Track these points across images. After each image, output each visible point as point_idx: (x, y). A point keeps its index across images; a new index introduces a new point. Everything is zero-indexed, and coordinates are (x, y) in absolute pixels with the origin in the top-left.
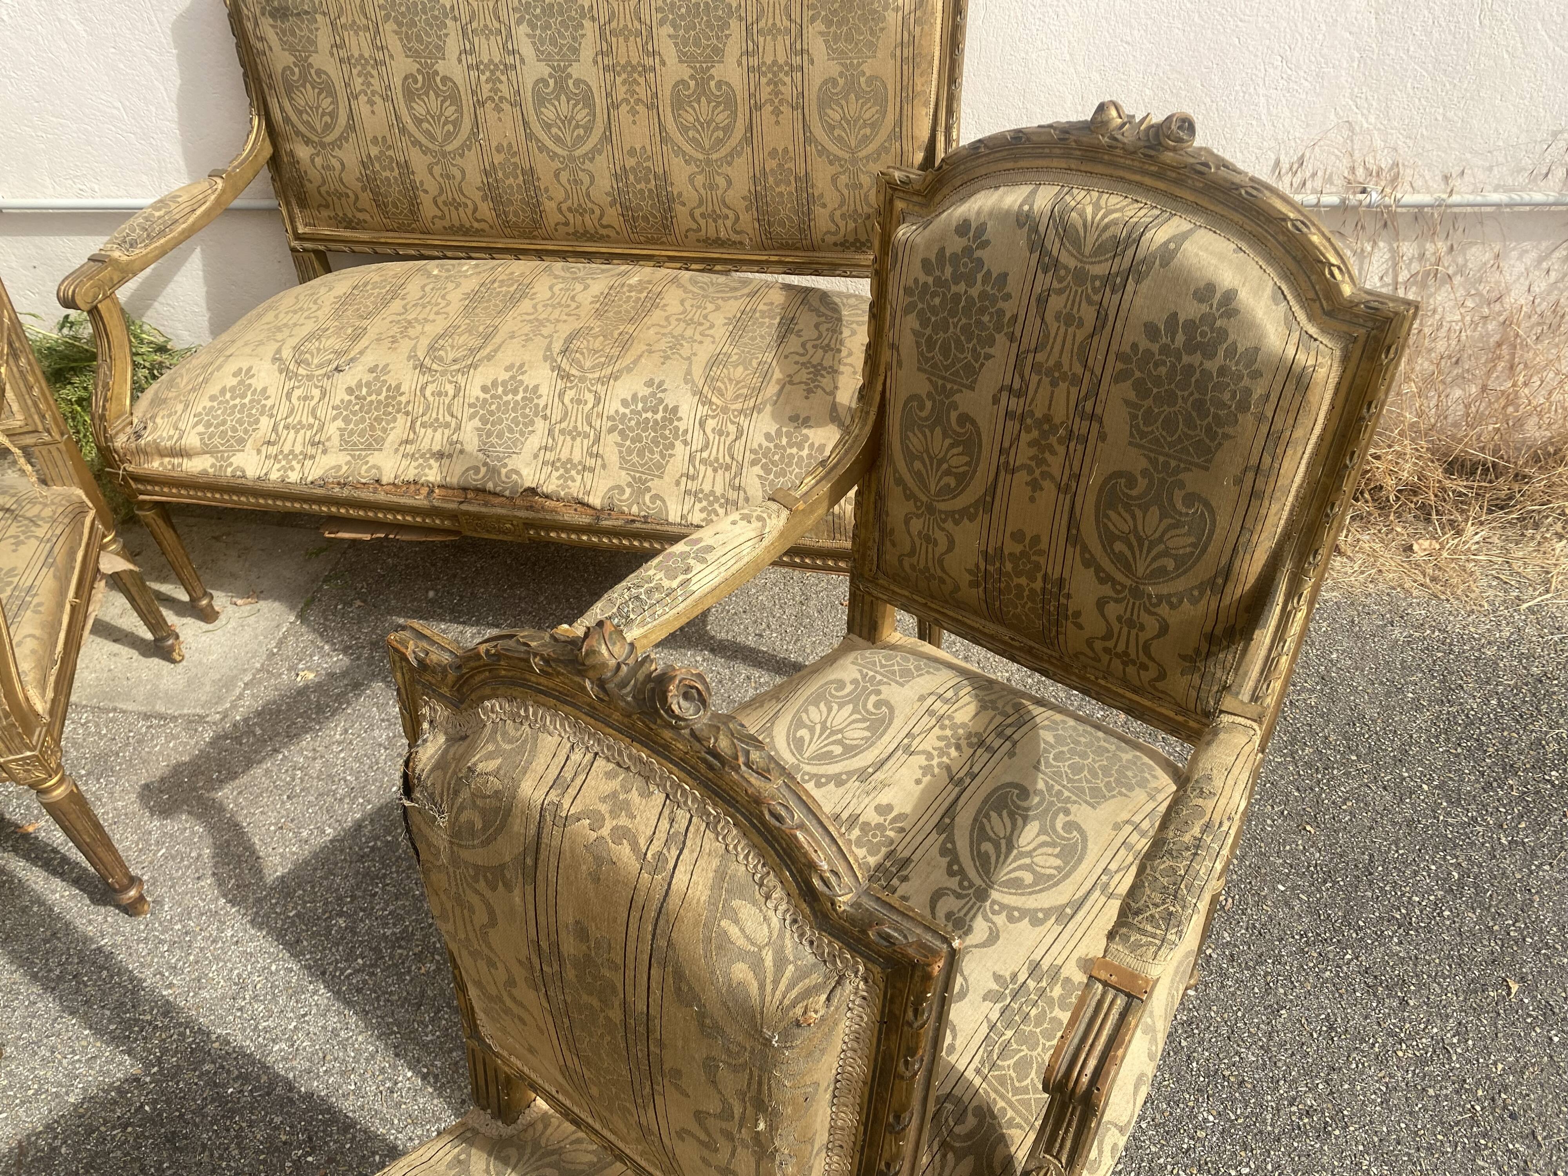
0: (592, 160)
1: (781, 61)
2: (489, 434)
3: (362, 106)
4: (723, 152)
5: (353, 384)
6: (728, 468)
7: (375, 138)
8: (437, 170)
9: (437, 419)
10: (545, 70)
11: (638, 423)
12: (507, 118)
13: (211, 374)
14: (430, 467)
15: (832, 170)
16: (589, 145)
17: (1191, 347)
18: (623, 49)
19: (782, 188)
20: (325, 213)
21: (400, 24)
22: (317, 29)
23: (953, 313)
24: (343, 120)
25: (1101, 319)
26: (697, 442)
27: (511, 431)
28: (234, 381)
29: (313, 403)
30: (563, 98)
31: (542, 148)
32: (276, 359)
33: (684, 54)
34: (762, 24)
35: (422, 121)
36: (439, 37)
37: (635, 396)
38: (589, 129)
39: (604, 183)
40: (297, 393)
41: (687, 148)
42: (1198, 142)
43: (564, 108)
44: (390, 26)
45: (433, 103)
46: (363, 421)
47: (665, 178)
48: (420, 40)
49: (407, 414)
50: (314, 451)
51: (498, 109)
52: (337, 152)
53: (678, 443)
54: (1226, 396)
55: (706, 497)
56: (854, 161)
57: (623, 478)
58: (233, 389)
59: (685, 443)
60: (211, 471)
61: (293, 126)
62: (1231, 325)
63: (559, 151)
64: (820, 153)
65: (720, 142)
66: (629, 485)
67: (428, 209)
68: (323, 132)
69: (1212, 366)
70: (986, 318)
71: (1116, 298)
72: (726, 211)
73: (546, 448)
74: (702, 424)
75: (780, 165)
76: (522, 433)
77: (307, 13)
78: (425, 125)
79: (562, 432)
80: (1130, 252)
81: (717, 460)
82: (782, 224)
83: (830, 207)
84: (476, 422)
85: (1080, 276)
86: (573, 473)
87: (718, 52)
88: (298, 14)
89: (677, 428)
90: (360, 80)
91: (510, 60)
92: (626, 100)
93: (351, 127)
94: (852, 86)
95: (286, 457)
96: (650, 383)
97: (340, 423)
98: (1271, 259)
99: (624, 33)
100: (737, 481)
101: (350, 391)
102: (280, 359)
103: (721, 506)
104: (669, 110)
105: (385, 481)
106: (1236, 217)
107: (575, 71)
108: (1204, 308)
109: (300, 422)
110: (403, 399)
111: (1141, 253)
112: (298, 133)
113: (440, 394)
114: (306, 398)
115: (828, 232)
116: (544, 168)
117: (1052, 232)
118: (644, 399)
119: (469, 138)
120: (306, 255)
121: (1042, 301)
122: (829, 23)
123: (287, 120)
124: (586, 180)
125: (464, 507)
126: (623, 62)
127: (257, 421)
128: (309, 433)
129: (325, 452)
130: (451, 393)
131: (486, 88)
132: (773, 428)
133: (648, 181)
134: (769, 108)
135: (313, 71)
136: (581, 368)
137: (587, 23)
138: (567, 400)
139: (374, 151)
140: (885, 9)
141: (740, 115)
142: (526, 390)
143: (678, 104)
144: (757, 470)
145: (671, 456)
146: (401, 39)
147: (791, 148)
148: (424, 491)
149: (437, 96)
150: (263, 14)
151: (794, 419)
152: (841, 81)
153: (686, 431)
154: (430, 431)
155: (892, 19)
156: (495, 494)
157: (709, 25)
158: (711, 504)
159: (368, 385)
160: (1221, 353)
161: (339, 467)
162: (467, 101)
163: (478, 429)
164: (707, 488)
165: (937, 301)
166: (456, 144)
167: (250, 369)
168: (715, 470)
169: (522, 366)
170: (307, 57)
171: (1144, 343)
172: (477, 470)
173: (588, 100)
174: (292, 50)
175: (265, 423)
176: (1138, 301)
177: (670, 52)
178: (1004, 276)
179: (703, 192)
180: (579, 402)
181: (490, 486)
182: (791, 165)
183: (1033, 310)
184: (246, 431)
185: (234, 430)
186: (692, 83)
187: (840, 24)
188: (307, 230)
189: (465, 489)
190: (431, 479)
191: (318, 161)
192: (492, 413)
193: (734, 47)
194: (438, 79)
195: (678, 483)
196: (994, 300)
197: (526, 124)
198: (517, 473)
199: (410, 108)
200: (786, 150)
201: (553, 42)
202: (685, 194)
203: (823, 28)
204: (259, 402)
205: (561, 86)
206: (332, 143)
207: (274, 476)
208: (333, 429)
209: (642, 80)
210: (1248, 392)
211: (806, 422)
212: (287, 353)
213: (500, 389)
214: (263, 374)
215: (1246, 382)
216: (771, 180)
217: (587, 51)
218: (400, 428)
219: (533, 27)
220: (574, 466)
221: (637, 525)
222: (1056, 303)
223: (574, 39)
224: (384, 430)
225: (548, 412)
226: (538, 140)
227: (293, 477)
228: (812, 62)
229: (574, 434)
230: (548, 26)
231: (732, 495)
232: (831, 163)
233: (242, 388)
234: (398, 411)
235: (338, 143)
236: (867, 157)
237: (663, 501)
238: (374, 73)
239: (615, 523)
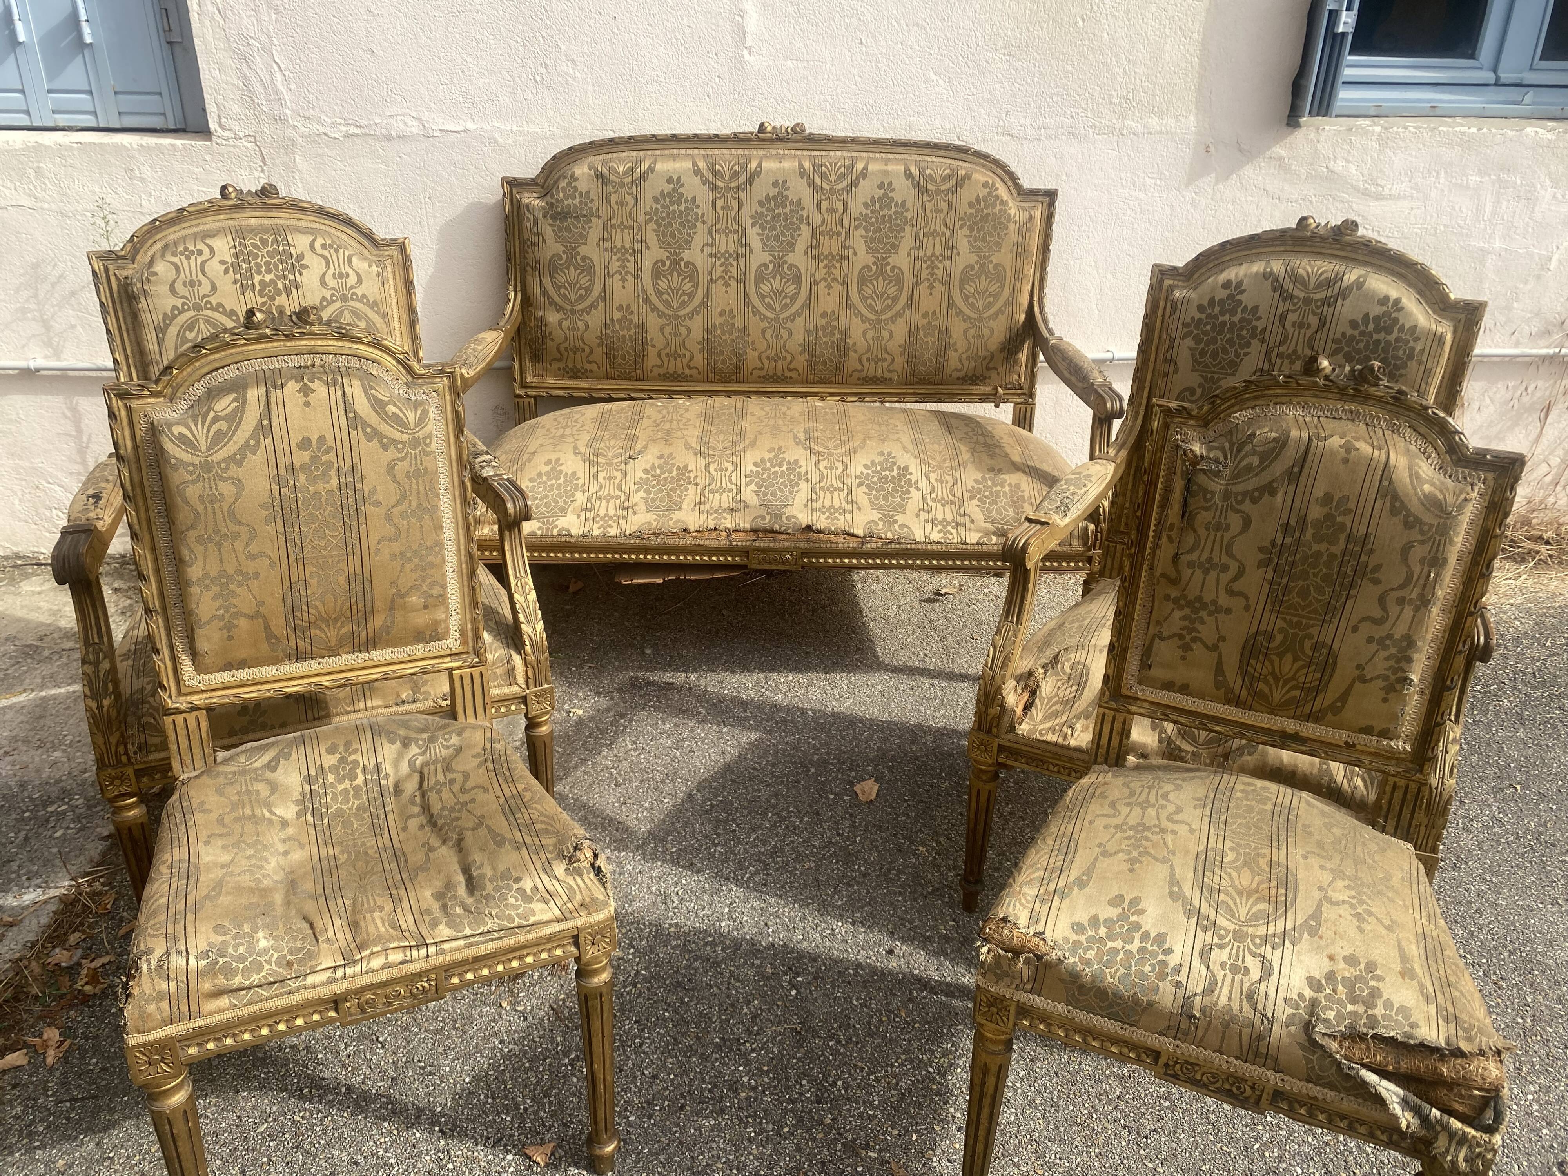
0: (792, 321)
1: (937, 253)
2: (765, 495)
3: (615, 283)
4: (890, 314)
5: (648, 467)
6: (953, 503)
7: (621, 306)
8: (667, 330)
9: (721, 487)
10: (767, 258)
11: (880, 479)
12: (732, 291)
13: (524, 464)
14: (725, 519)
15: (964, 326)
16: (793, 310)
17: (1378, 330)
18: (827, 244)
19: (929, 339)
20: (556, 365)
21: (659, 225)
22: (590, 228)
23: (1220, 333)
24: (596, 292)
25: (1322, 323)
26: (927, 488)
27: (781, 491)
28: (547, 468)
29: (617, 481)
30: (778, 277)
31: (756, 312)
32: (576, 452)
33: (871, 248)
34: (927, 229)
35: (663, 293)
36: (689, 235)
37: (873, 462)
38: (794, 298)
39: (800, 337)
40: (601, 476)
41: (864, 311)
42: (1360, 233)
43: (778, 283)
44: (652, 226)
45: (675, 280)
46: (661, 491)
47: (846, 333)
48: (673, 235)
49: (697, 485)
50: (625, 513)
51: (727, 285)
52: (586, 317)
53: (912, 490)
54: (1401, 353)
55: (941, 522)
56: (980, 320)
57: (876, 516)
58: (547, 474)
59: (918, 489)
60: (539, 533)
61: (549, 297)
62: (1400, 316)
63: (769, 315)
64: (958, 315)
65: (889, 307)
66: (880, 519)
67: (651, 359)
68: (576, 301)
69: (1392, 338)
70: (1244, 332)
71: (1331, 310)
72: (886, 356)
73: (812, 500)
74: (927, 477)
75: (929, 323)
76: (791, 492)
77: (584, 216)
78: (665, 296)
79: (822, 489)
80: (1338, 285)
81: (943, 498)
82: (924, 365)
83: (960, 351)
84: (753, 487)
85: (1307, 301)
86: (837, 515)
87: (894, 247)
88: (577, 217)
89: (910, 480)
90: (618, 264)
91: (741, 250)
92: (826, 280)
93: (602, 298)
94: (984, 270)
95: (602, 519)
96: (881, 454)
97: (642, 493)
98: (1410, 284)
99: (830, 234)
100: (962, 510)
101: (646, 471)
102: (580, 453)
103: (953, 528)
104: (855, 285)
105: (691, 529)
106: (1388, 265)
107: (790, 259)
108: (1384, 308)
109: (609, 494)
110: (692, 475)
111: (1345, 285)
112: (552, 303)
113: (721, 470)
114: (610, 478)
115: (956, 370)
116: (755, 326)
117: (1287, 280)
118: (880, 463)
119: (699, 306)
120: (527, 400)
121: (1283, 318)
122: (971, 229)
123: (545, 293)
124: (785, 334)
125: (757, 544)
126: (826, 253)
127: (573, 495)
128: (618, 502)
129: (634, 513)
130: (730, 469)
131: (719, 271)
132: (979, 476)
133: (832, 335)
134: (926, 284)
135: (578, 258)
136: (826, 447)
137: (804, 227)
138: (822, 467)
139: (617, 315)
140: (1008, 222)
141: (905, 289)
142: (788, 463)
143: (863, 281)
144: (975, 502)
145: (908, 498)
146: (658, 236)
147: (938, 311)
148: (724, 534)
149: (679, 275)
150: (545, 217)
151: (991, 470)
152: (977, 267)
153: (917, 482)
154: (717, 495)
155: (1013, 228)
156: (781, 533)
157: (890, 229)
158: (945, 527)
159: (660, 467)
160: (1396, 330)
161: (650, 523)
162: (703, 279)
163: (755, 492)
164: (940, 516)
165: (1209, 327)
166: (688, 310)
167: (558, 460)
168: (943, 505)
169: (780, 449)
170: (576, 247)
171: (1349, 332)
172: (764, 518)
173: (796, 279)
174: (563, 241)
175: (580, 497)
176: (1344, 310)
177: (860, 246)
178: (1256, 307)
179: (871, 342)
180: (831, 468)
181: (776, 527)
182: (937, 323)
183: (1277, 322)
184: (565, 502)
185: (556, 502)
186: (874, 268)
187: (979, 231)
188: (535, 380)
189: (755, 531)
190: (729, 526)
191: (565, 324)
192: (764, 480)
193: (906, 245)
194: (682, 264)
195: (917, 516)
196: (1249, 322)
197: (746, 295)
198: (794, 517)
199: (655, 284)
200: (934, 313)
201: (777, 239)
202: (858, 344)
203: (968, 233)
204: (571, 482)
205: (778, 269)
206: (582, 311)
207: (596, 532)
208: (637, 497)
209: (838, 266)
210: (1413, 349)
211: (1000, 471)
212: (583, 449)
213: (768, 465)
214: (569, 463)
215: (1411, 344)
216: (921, 333)
217: (801, 245)
218: (692, 494)
219: (763, 228)
220: (837, 510)
221: (893, 546)
222: (1292, 317)
223: (793, 237)
224: (681, 497)
225: (809, 476)
226: (754, 307)
227: (613, 532)
228: (958, 254)
229: (832, 490)
230: (775, 228)
231: (960, 520)
232: (964, 321)
233: (555, 472)
234: (689, 483)
235: (588, 311)
236: (989, 317)
237: (909, 528)
238: (631, 259)
239: (875, 546)
